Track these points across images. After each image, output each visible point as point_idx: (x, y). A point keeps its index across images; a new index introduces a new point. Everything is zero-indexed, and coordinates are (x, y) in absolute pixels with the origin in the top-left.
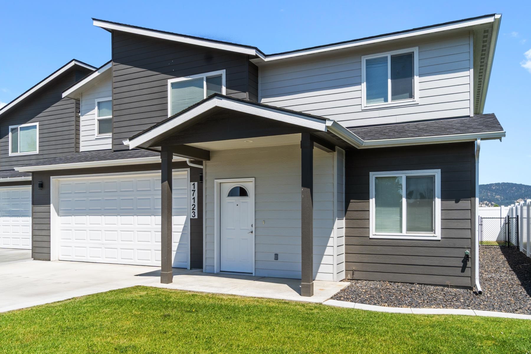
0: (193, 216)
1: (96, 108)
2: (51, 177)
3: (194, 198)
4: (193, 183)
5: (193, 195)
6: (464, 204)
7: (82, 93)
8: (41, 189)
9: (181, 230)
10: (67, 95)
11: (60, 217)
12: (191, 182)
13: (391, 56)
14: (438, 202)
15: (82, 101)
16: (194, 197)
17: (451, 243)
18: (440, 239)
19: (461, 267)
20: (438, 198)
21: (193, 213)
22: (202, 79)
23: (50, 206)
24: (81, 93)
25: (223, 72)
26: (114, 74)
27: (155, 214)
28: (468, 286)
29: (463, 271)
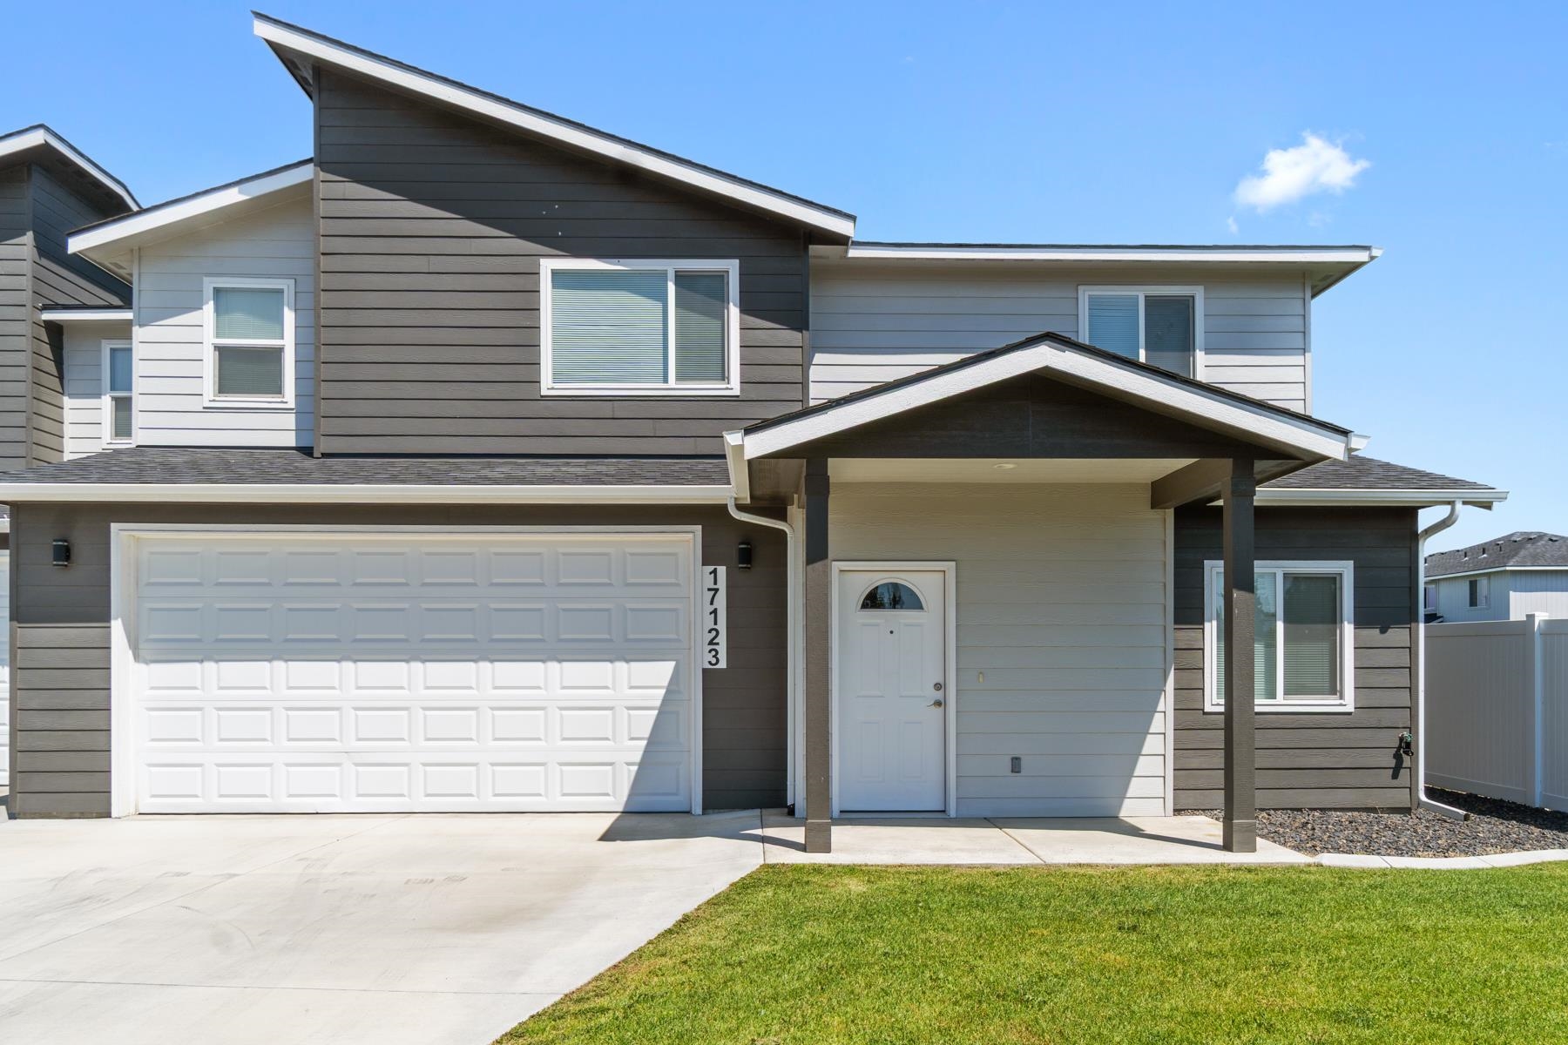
0: (710, 663)
1: (209, 307)
2: (114, 527)
3: (715, 612)
4: (711, 568)
5: (712, 603)
6: (1397, 635)
7: (140, 249)
8: (66, 566)
9: (658, 703)
11: (142, 666)
12: (704, 563)
13: (1146, 297)
14: (1348, 629)
15: (143, 278)
16: (716, 609)
17: (1372, 718)
18: (1353, 710)
19: (1390, 768)
20: (1349, 623)
21: (710, 651)
23: (109, 627)
24: (134, 251)
25: (732, 267)
27: (560, 657)
28: (1406, 806)
29: (1395, 776)
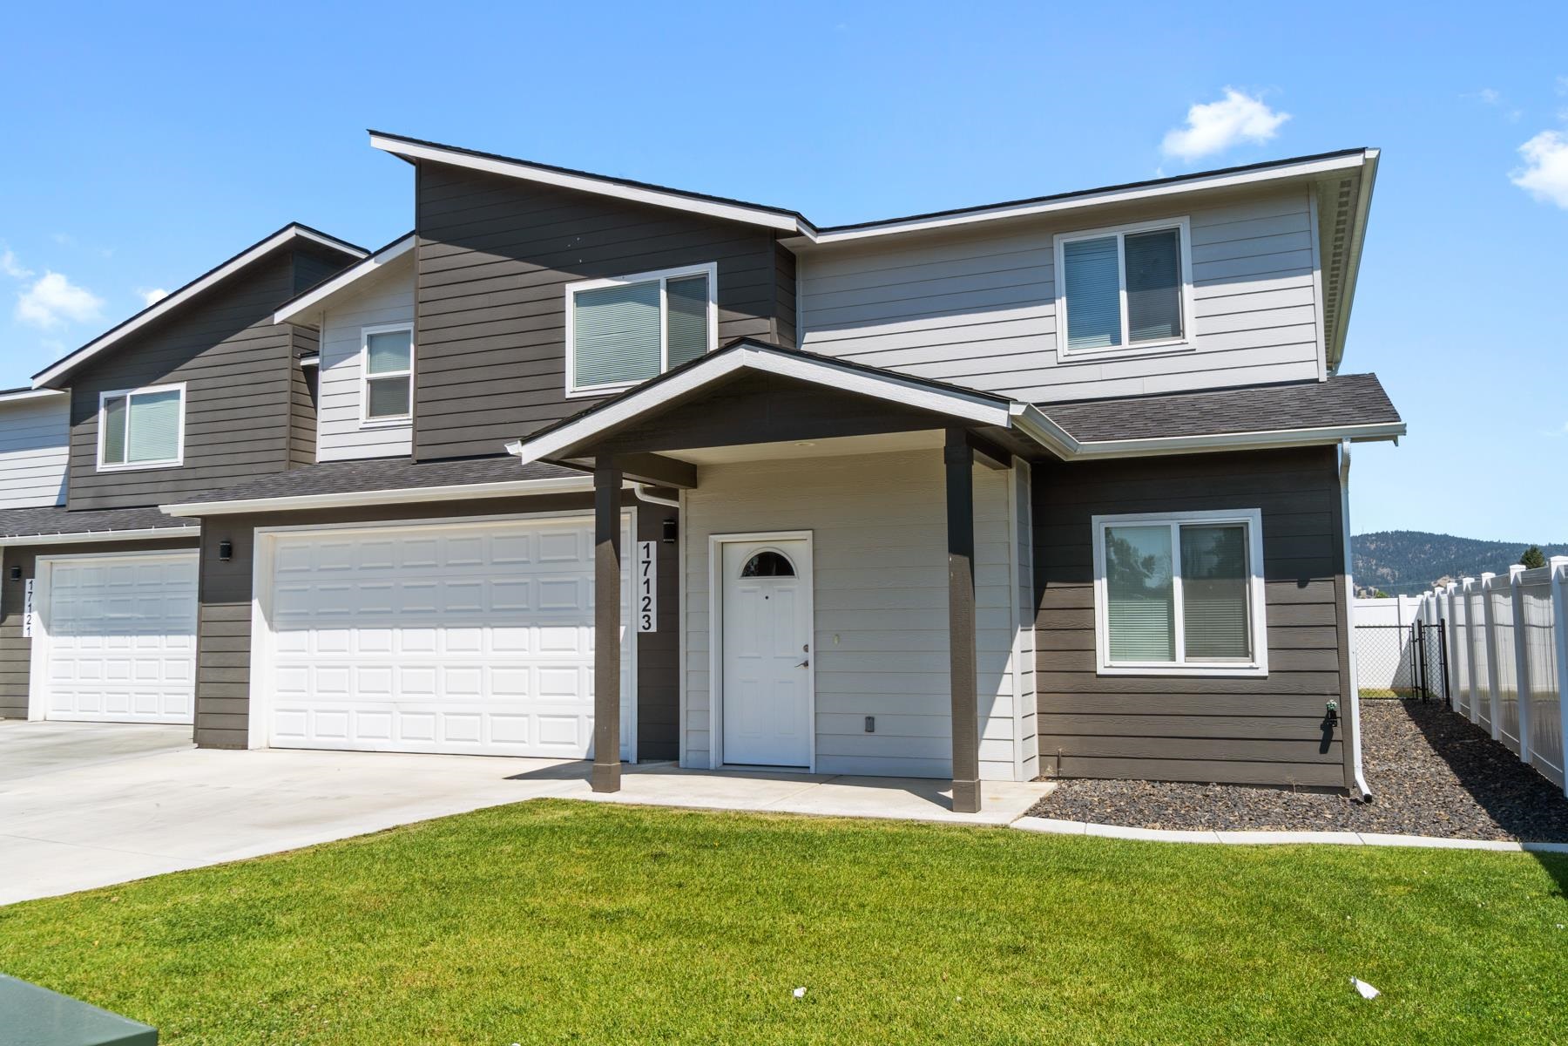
0: (644, 627)
1: (365, 350)
2: (256, 530)
3: (647, 582)
4: (645, 543)
5: (645, 574)
6: (1318, 589)
7: (324, 312)
8: (229, 561)
10: (289, 318)
11: (274, 634)
12: (639, 540)
13: (1125, 236)
14: (1258, 585)
15: (326, 334)
16: (648, 580)
17: (1293, 683)
18: (1267, 674)
19: (1318, 741)
20: (1258, 576)
21: (644, 617)
22: (657, 283)
23: (251, 605)
24: (322, 312)
25: (711, 269)
26: (422, 267)
27: (540, 623)
28: (1338, 785)
29: (1324, 749)
